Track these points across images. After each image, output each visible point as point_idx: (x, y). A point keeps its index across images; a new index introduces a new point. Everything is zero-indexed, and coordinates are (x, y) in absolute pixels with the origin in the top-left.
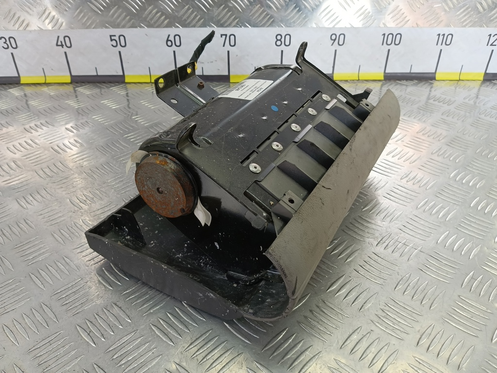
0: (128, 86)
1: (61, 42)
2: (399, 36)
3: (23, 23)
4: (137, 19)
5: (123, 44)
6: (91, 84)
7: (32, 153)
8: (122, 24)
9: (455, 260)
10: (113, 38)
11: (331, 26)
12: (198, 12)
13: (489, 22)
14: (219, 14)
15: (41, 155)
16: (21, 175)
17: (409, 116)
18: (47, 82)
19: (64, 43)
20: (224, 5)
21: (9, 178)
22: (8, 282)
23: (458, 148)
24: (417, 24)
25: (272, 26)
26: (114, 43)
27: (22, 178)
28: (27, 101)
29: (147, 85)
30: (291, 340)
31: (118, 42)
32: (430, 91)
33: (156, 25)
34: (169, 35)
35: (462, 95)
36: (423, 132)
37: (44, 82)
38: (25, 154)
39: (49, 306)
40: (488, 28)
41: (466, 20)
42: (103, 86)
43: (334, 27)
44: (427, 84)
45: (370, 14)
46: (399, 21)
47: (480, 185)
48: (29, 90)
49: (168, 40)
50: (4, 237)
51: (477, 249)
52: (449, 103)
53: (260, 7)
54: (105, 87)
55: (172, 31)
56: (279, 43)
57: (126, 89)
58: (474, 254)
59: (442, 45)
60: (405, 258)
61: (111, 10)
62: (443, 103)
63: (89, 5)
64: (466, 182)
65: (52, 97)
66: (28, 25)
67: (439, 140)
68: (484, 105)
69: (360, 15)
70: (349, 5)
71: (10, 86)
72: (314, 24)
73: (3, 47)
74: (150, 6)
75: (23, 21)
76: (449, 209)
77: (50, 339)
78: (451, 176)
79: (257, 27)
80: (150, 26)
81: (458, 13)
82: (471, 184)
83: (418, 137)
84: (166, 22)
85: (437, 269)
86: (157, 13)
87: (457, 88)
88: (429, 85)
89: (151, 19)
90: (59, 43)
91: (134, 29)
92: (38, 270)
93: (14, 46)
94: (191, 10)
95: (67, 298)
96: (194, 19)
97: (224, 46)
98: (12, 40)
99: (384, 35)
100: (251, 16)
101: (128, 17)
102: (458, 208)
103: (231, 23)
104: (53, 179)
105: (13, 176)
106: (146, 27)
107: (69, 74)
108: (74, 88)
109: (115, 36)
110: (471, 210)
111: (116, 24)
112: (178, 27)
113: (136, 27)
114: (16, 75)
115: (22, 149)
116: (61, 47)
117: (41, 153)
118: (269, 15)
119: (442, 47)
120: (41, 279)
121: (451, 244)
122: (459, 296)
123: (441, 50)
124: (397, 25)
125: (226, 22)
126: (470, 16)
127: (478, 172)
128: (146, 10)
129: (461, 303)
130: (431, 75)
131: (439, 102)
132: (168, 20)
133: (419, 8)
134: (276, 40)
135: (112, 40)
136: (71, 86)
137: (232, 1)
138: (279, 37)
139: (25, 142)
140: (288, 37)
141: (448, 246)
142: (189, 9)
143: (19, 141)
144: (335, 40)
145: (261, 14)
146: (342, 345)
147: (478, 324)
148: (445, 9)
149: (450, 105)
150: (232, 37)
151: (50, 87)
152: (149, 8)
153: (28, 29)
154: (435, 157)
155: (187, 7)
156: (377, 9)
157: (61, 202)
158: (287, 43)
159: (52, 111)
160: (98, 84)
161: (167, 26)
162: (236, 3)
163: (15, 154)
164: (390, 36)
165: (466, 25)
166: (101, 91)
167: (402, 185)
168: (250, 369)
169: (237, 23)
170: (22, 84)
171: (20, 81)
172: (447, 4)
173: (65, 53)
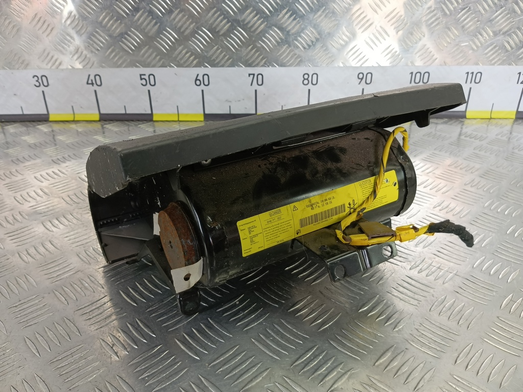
0: (156, 124)
1: (92, 80)
2: (427, 75)
3: (55, 62)
4: (168, 59)
5: (152, 83)
6: (119, 122)
7: (60, 182)
8: (152, 64)
9: (493, 283)
10: (143, 77)
11: (358, 65)
12: (226, 52)
13: (517, 60)
14: (247, 54)
15: (68, 183)
16: (48, 201)
17: (440, 151)
18: (76, 119)
19: (94, 82)
20: (252, 46)
21: (35, 204)
22: (31, 298)
23: (491, 179)
24: (444, 62)
25: (300, 65)
26: (144, 82)
27: (49, 204)
28: (54, 135)
29: (174, 123)
30: (321, 357)
31: (148, 81)
32: (462, 128)
33: (185, 65)
34: (198, 75)
35: (494, 132)
36: (455, 165)
37: (72, 119)
38: (53, 182)
39: (72, 321)
40: (517, 66)
41: (494, 59)
42: (132, 123)
43: (361, 66)
44: (457, 122)
45: (397, 53)
46: (426, 60)
47: (516, 214)
48: (56, 127)
49: (196, 80)
50: (29, 257)
51: (516, 273)
52: (481, 139)
53: (287, 47)
54: (133, 125)
55: (201, 71)
56: (306, 82)
57: (154, 126)
58: (512, 278)
59: (471, 83)
60: (440, 281)
61: (142, 49)
62: (475, 139)
63: (120, 45)
64: (501, 210)
65: (80, 133)
66: (60, 64)
67: (472, 173)
68: (517, 140)
69: (388, 54)
70: (376, 45)
71: (39, 123)
72: (341, 63)
73: (35, 85)
74: (180, 46)
75: (56, 60)
76: (484, 236)
77: (72, 351)
78: (486, 205)
79: (285, 66)
80: (179, 65)
81: (486, 52)
82: (506, 213)
83: (450, 169)
84: (195, 62)
85: (474, 292)
86: (187, 53)
87: (489, 126)
88: (459, 123)
89: (181, 59)
90: (90, 82)
91: (164, 68)
92: (62, 288)
93: (46, 84)
94: (219, 51)
95: (91, 313)
96: (222, 59)
97: (251, 85)
98: (44, 79)
99: (412, 73)
100: (278, 56)
101: (158, 57)
102: (494, 235)
103: (259, 63)
104: (80, 205)
105: (40, 202)
106: (175, 67)
107: (97, 112)
108: (102, 126)
109: (145, 75)
110: (507, 237)
111: (147, 63)
112: (207, 67)
113: (166, 67)
114: (46, 113)
115: (49, 178)
116: (91, 85)
117: (68, 182)
118: (296, 54)
119: (471, 85)
120: (65, 296)
121: (487, 268)
122: (498, 317)
123: (471, 88)
124: (425, 63)
125: (254, 62)
126: (498, 55)
127: (513, 201)
128: (176, 49)
129: (500, 324)
130: (461, 113)
131: (471, 138)
132: (197, 60)
133: (447, 47)
134: (303, 79)
135: (141, 79)
136: (99, 123)
137: (260, 42)
138: (306, 76)
139: (53, 172)
140: (315, 76)
141: (485, 270)
142: (218, 49)
143: (47, 171)
144: (362, 79)
145: (289, 54)
146: (376, 362)
147: (519, 344)
148: (472, 47)
149: (482, 140)
150: (260, 77)
151: (78, 125)
152: (178, 48)
153: (61, 67)
154: (468, 188)
155: (216, 47)
156: (404, 48)
157: (87, 226)
158: (314, 82)
159: (80, 145)
160: (126, 122)
161: (196, 66)
162: (264, 43)
163: (42, 182)
164: (418, 75)
165: (495, 63)
166: (128, 128)
167: (434, 213)
168: (279, 384)
169: (265, 63)
170: (51, 121)
171: (48, 118)
172: (475, 43)
173: (95, 91)
